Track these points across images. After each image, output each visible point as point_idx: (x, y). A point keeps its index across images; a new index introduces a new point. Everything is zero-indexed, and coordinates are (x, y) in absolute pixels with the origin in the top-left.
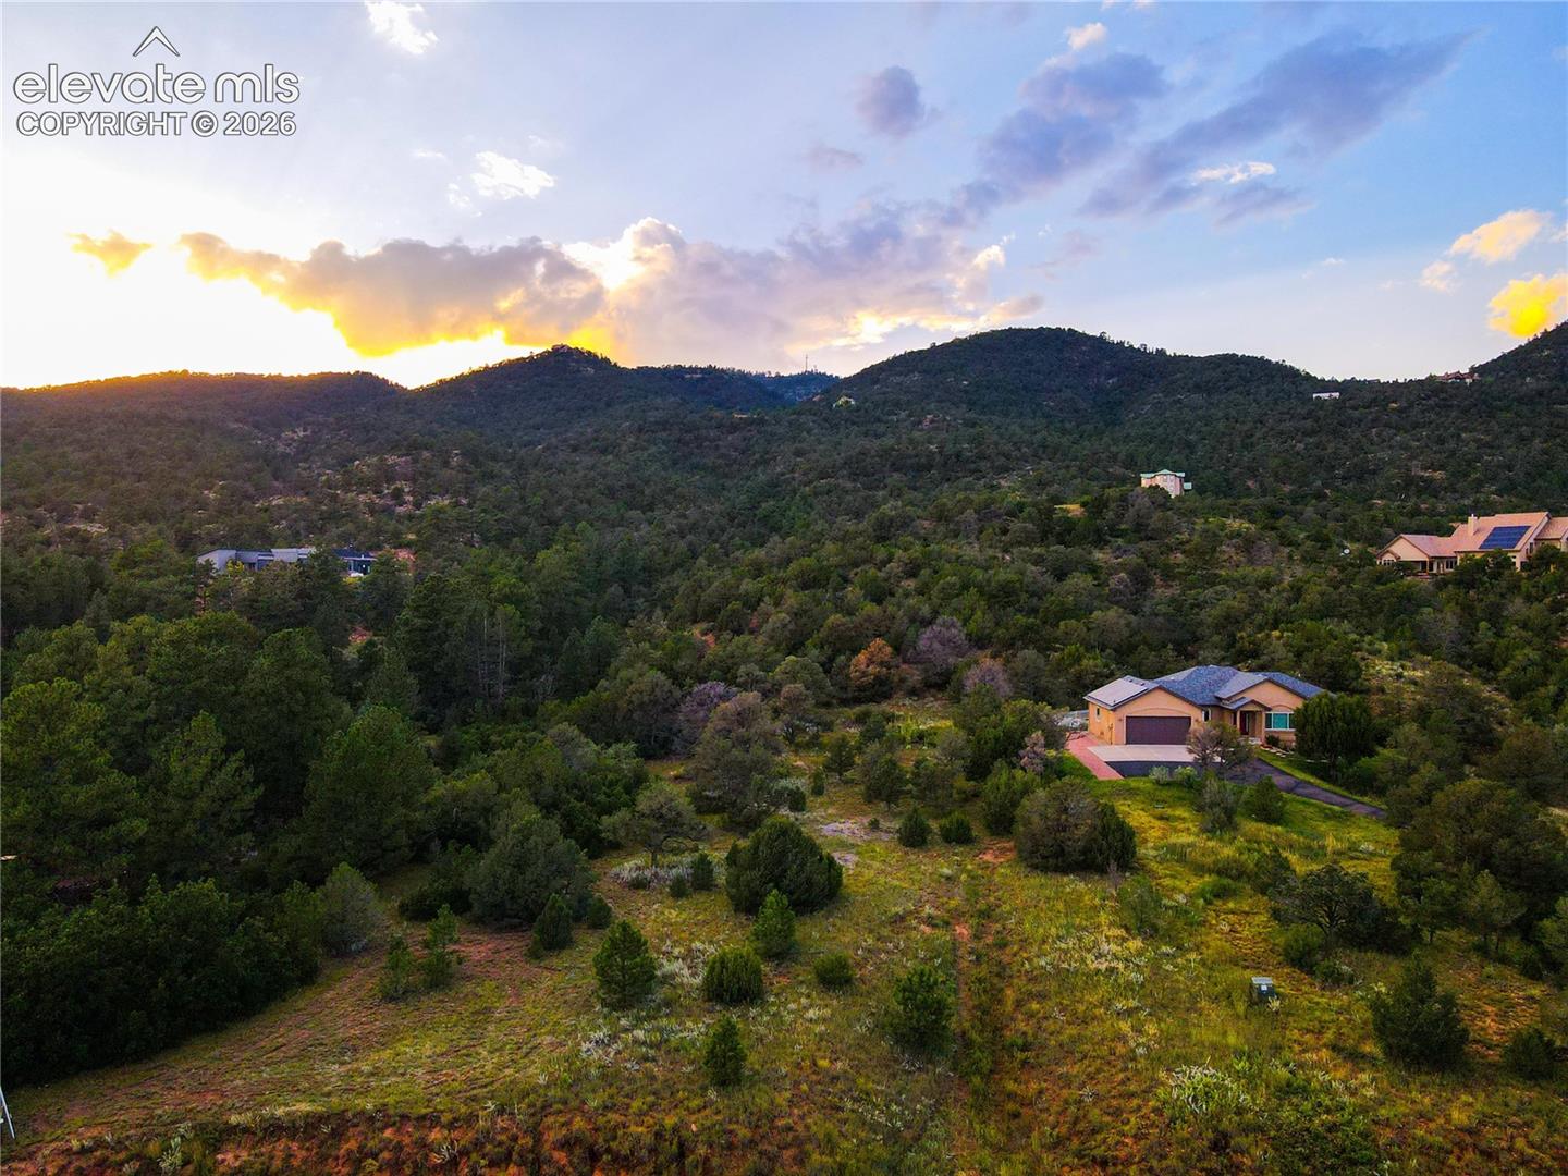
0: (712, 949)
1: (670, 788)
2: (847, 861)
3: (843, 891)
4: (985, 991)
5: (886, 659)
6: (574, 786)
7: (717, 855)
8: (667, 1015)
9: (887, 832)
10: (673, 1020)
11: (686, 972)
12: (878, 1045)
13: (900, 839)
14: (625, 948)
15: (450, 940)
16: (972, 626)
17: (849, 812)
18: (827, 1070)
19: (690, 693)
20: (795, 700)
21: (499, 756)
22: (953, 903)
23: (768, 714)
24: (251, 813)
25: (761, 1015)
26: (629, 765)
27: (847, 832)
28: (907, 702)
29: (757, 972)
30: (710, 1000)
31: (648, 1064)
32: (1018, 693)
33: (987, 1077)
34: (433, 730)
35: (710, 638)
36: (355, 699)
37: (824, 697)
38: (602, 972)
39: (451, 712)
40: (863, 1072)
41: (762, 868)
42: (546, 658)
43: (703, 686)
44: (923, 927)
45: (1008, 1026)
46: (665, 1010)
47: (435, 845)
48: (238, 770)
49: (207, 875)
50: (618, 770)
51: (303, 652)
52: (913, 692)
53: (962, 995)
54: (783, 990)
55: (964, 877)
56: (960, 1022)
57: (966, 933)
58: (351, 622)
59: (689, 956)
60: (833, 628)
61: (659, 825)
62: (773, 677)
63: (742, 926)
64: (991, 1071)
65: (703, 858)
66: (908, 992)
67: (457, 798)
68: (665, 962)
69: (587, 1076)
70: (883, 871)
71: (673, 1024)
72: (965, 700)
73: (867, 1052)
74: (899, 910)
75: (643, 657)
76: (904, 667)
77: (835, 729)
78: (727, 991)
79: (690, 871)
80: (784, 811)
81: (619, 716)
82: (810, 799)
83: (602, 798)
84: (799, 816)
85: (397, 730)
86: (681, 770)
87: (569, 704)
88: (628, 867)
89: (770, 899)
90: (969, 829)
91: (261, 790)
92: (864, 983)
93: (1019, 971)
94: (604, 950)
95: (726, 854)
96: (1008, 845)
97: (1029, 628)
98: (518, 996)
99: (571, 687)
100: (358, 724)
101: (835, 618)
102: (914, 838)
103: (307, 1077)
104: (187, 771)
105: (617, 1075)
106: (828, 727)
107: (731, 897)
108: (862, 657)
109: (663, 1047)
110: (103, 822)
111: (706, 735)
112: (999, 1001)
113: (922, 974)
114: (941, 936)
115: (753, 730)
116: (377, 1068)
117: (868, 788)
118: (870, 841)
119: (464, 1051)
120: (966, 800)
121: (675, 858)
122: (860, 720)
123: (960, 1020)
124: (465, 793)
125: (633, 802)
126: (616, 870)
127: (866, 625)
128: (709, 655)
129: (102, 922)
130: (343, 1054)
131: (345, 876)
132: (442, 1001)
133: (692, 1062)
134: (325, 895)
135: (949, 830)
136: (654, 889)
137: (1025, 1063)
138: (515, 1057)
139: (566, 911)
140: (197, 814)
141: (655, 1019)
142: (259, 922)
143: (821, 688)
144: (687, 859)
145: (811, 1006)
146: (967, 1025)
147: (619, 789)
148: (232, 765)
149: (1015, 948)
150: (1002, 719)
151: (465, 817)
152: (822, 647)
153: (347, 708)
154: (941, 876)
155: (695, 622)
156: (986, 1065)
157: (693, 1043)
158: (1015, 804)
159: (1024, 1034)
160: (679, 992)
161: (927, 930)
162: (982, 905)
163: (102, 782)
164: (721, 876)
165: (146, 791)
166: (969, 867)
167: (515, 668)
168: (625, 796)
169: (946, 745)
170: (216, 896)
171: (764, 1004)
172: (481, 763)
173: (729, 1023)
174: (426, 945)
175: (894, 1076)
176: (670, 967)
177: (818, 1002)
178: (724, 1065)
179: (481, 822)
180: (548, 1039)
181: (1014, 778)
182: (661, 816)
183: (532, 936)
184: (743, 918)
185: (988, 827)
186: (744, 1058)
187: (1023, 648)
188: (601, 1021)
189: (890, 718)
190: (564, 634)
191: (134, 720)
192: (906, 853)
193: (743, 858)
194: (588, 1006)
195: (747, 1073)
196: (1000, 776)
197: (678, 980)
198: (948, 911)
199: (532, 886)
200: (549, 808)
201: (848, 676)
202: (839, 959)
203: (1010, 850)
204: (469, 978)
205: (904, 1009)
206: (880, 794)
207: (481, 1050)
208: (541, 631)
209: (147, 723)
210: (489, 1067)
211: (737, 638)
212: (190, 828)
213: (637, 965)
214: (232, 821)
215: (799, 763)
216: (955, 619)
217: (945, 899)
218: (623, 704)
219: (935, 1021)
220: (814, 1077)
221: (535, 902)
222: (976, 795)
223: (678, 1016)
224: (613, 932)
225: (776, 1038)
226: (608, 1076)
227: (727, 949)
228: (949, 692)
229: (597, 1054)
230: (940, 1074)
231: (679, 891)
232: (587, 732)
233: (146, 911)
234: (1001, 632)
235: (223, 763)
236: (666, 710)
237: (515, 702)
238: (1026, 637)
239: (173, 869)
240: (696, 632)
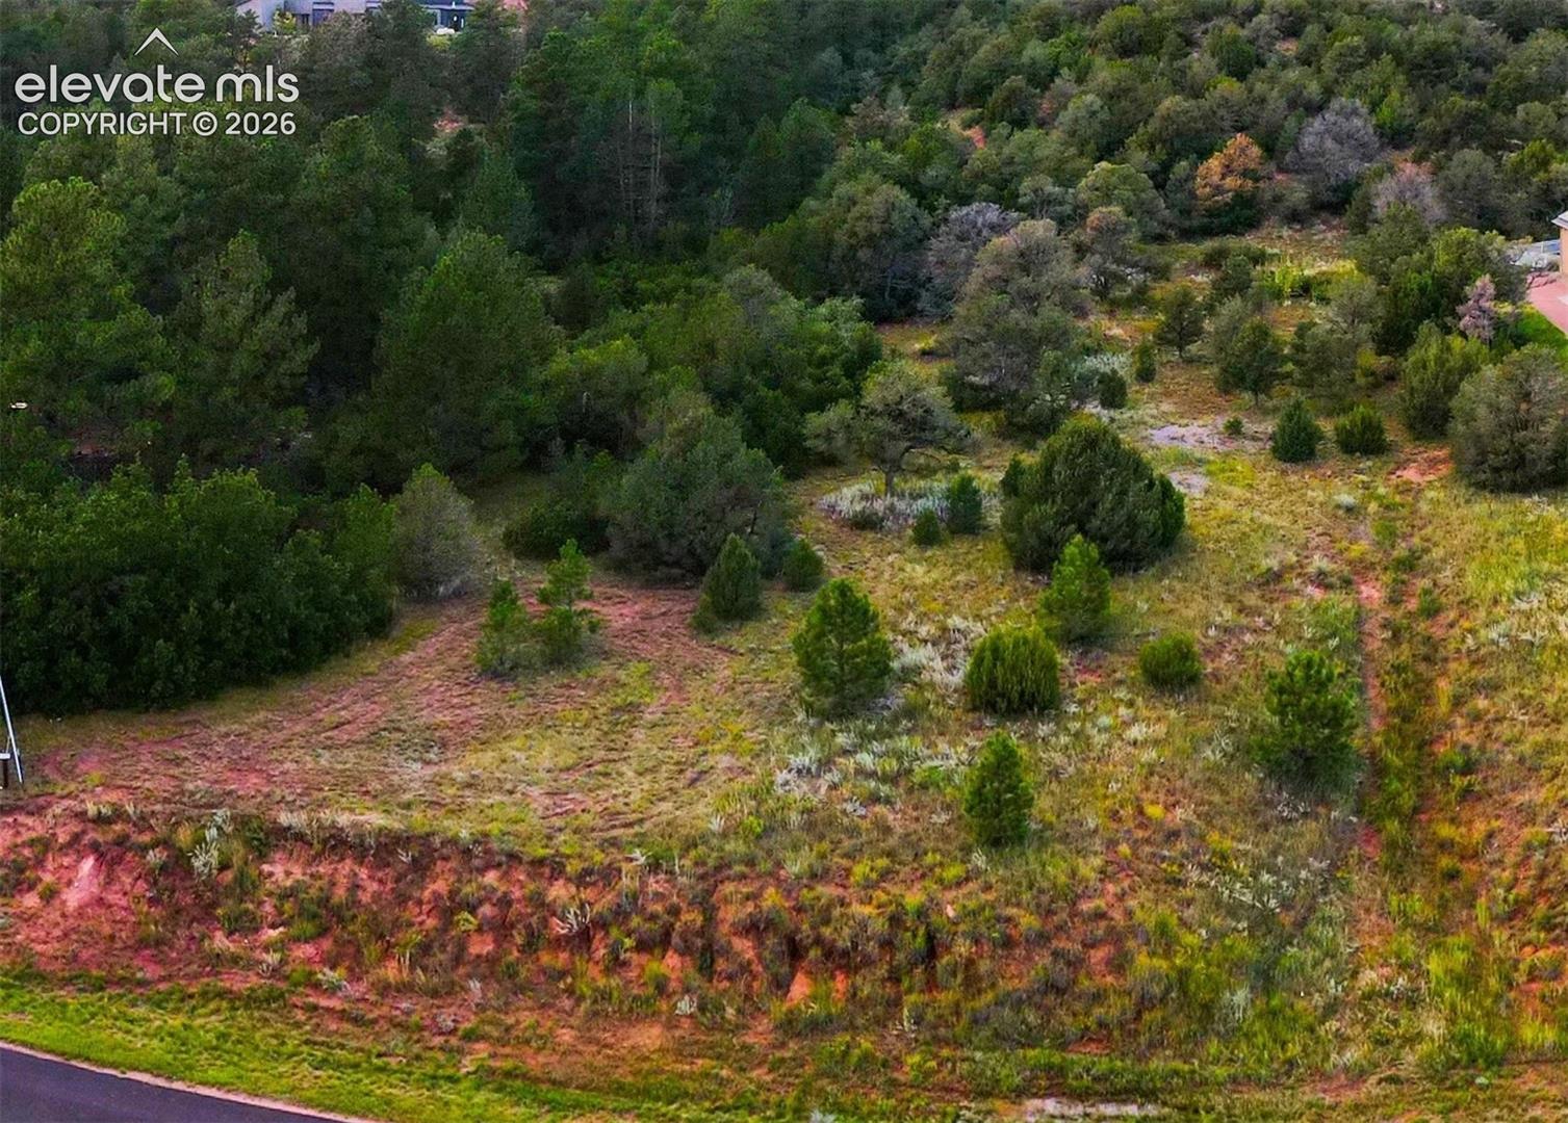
0: (979, 628)
1: (916, 370)
2: (1191, 487)
3: (1185, 534)
4: (1406, 686)
5: (1252, 166)
6: (763, 363)
7: (988, 479)
8: (909, 732)
9: (1254, 439)
10: (918, 739)
11: (939, 664)
12: (1240, 780)
13: (1274, 450)
14: (846, 624)
15: (579, 593)
16: (1385, 112)
17: (1195, 408)
18: (1161, 824)
19: (946, 220)
20: (1109, 232)
21: (651, 313)
22: (1356, 551)
23: (1070, 253)
24: (305, 379)
25: (1055, 734)
26: (851, 332)
27: (1192, 440)
28: (1286, 232)
29: (1050, 666)
30: (975, 709)
31: (879, 809)
32: (1454, 218)
33: (1410, 819)
34: (553, 268)
35: (975, 133)
36: (443, 216)
37: (1155, 227)
38: (807, 662)
39: (580, 243)
40: (1218, 822)
41: (1059, 499)
42: (722, 161)
43: (965, 210)
44: (1310, 589)
45: (1441, 737)
46: (905, 723)
47: (557, 445)
48: (288, 316)
49: (249, 461)
50: (834, 340)
51: (373, 149)
52: (1295, 218)
53: (1372, 693)
54: (1091, 694)
55: (1373, 507)
56: (1367, 737)
57: (1376, 595)
58: (438, 103)
59: (945, 638)
60: (1167, 118)
61: (896, 429)
62: (1075, 196)
63: (1027, 593)
64: (1416, 810)
65: (966, 483)
66: (1286, 693)
67: (589, 375)
68: (906, 647)
69: (785, 824)
70: (1248, 502)
71: (917, 744)
72: (1374, 230)
73: (1224, 792)
74: (1273, 563)
75: (874, 164)
76: (1280, 177)
77: (1173, 276)
78: (1003, 695)
79: (945, 504)
80: (1093, 408)
81: (837, 253)
82: (1133, 389)
83: (807, 385)
84: (1113, 413)
85: (501, 269)
86: (931, 342)
87: (757, 235)
88: (849, 495)
89: (1070, 550)
90: (1382, 432)
91: (315, 348)
92: (1218, 681)
93: (1458, 651)
94: (810, 625)
95: (1001, 476)
96: (1442, 453)
97: (1471, 116)
98: (680, 689)
99: (758, 210)
100: (447, 259)
101: (1171, 103)
102: (1296, 448)
103: (380, 776)
104: (223, 313)
105: (830, 822)
106: (1162, 273)
107: (1010, 546)
108: (1214, 163)
109: (902, 783)
110: (125, 374)
111: (971, 286)
112: (1428, 698)
113: (1309, 665)
114: (1340, 603)
115: (1044, 279)
116: (473, 777)
117: (1224, 370)
118: (1227, 455)
119: (599, 768)
120: (1376, 386)
121: (922, 483)
122: (1212, 261)
123: (1369, 733)
124: (599, 369)
125: (858, 391)
126: (831, 498)
127: (1222, 112)
128: (975, 161)
129: (123, 511)
130: (428, 748)
131: (428, 483)
132: (569, 687)
133: (948, 808)
134: (402, 508)
135: (1350, 433)
136: (890, 531)
137: (1466, 794)
138: (676, 785)
139: (752, 561)
140: (235, 375)
141: (890, 737)
142: (314, 538)
143: (1151, 213)
144: (941, 484)
145: (1135, 720)
146: (1378, 740)
147: (835, 370)
148: (280, 309)
149: (1452, 615)
150: (1431, 258)
151: (600, 405)
152: (1152, 148)
153: (431, 232)
154: (1338, 507)
155: (952, 106)
156: (1407, 801)
157: (949, 779)
158: (1451, 390)
159: (1466, 747)
160: (928, 695)
161: (1317, 594)
162: (1401, 550)
163: (122, 320)
164: (994, 512)
165: (173, 336)
166: (1382, 491)
167: (675, 176)
168: (844, 381)
169: (1345, 301)
170: (260, 495)
171: (1060, 718)
172: (624, 323)
173: (1005, 746)
174: (545, 598)
175: (1265, 827)
176: (913, 655)
177: (1145, 713)
178: (997, 814)
179: (623, 416)
180: (725, 761)
181: (1449, 349)
182: (901, 414)
183: (702, 596)
184: (1027, 580)
185: (1411, 427)
186: (1029, 803)
187: (1462, 147)
188: (805, 739)
189: (1259, 258)
190: (749, 123)
191: (159, 237)
192: (1284, 472)
193: (1027, 483)
194: (784, 714)
195: (1033, 826)
196: (1428, 346)
197: (925, 676)
198: (1350, 563)
199: (700, 519)
200: (725, 398)
201: (1193, 195)
202: (1178, 645)
203: (1444, 461)
204: (606, 655)
205: (1282, 722)
206: (1243, 379)
207: (624, 769)
208: (713, 120)
209: (176, 241)
210: (636, 796)
211: (1018, 135)
212: (228, 392)
213: (862, 651)
214: (279, 387)
215: (1117, 331)
216: (1358, 103)
217: (1345, 544)
218: (841, 237)
219: (1330, 738)
220: (1140, 834)
221: (704, 544)
222: (1391, 377)
223: (925, 734)
224: (826, 598)
225: (1080, 772)
226: (817, 824)
227: (1003, 628)
228: (1350, 216)
229: (800, 790)
230: (1336, 821)
231: (927, 535)
232: (785, 280)
233: (175, 504)
234: (1428, 122)
235: (268, 307)
236: (907, 247)
237: (678, 228)
238: (1468, 130)
239: (207, 447)
240: (954, 123)
